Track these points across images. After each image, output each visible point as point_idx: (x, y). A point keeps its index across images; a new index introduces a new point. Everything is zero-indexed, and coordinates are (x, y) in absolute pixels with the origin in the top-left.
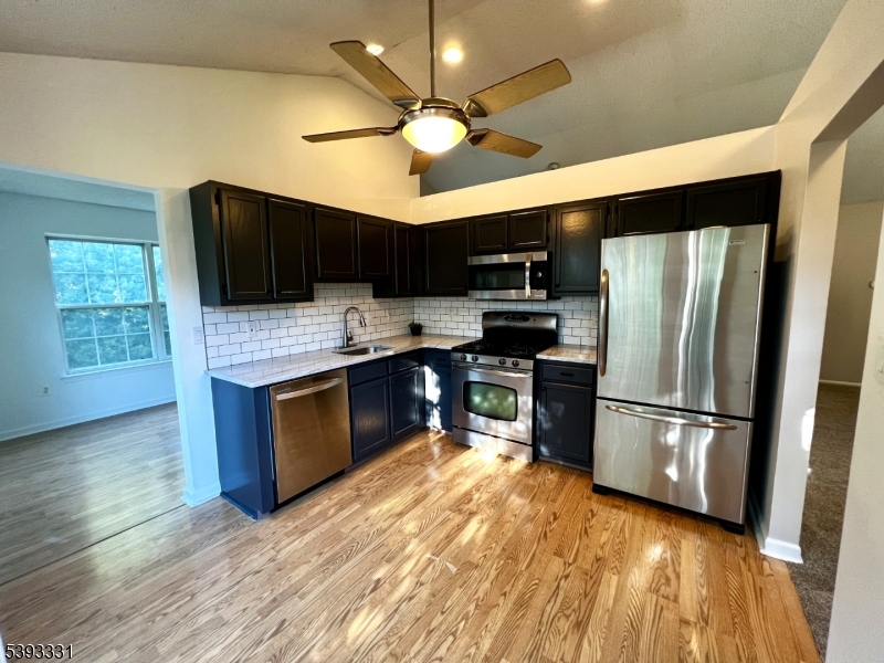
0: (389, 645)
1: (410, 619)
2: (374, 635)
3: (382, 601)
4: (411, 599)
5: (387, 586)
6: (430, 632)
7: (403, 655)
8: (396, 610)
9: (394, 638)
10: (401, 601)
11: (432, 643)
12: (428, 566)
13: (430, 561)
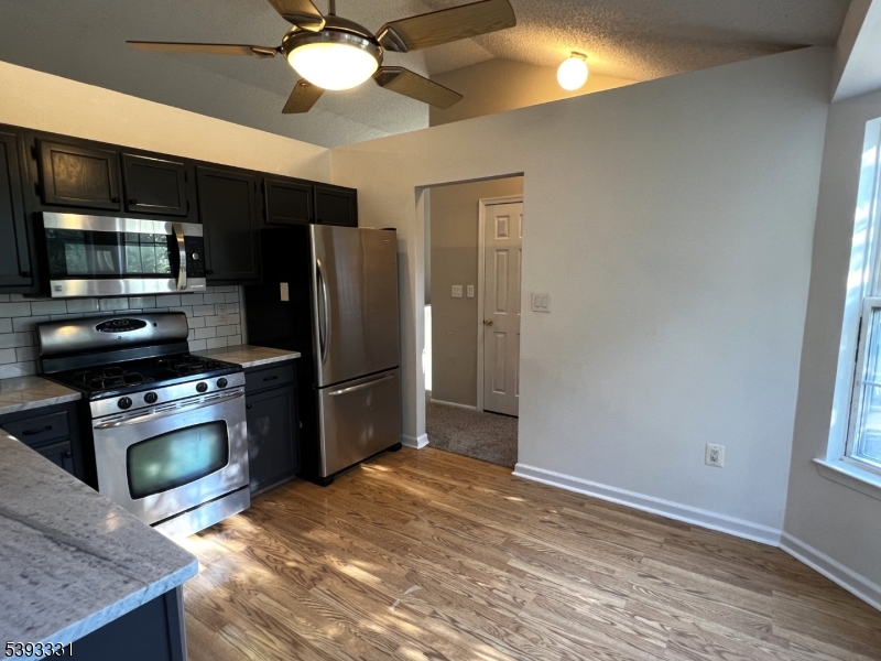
0: (508, 634)
1: (479, 620)
2: (500, 648)
3: (458, 646)
4: (453, 621)
5: (435, 646)
6: (491, 605)
7: (516, 622)
8: (469, 632)
9: (501, 631)
10: (457, 629)
11: (501, 603)
12: (407, 608)
13: (401, 607)
